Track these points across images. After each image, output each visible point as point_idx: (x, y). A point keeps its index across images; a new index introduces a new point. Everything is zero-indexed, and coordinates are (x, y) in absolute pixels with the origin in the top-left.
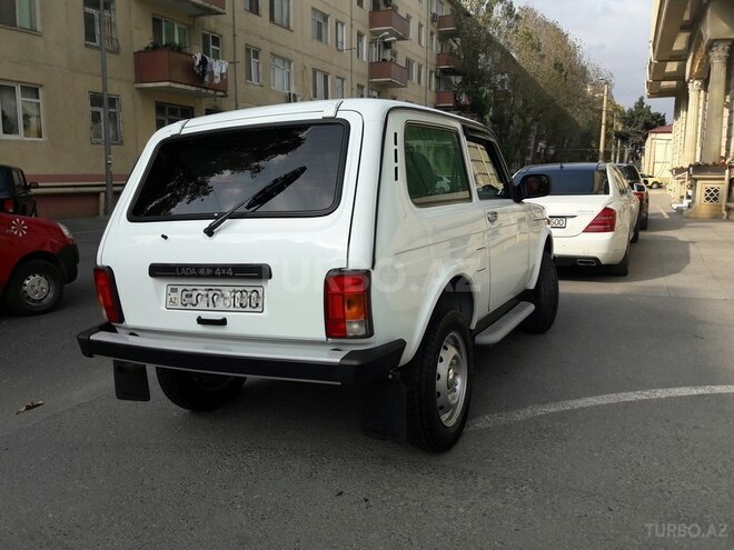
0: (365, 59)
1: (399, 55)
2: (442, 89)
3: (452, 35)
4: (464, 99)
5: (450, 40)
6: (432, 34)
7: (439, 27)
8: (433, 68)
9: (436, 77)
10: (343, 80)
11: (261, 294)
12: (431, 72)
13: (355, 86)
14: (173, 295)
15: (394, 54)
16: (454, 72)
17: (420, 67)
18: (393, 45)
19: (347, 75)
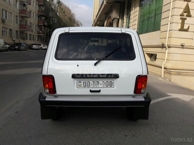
0: (18, 8)
1: (27, 9)
2: (39, 20)
3: (42, 6)
4: (46, 24)
5: (42, 7)
6: (37, 4)
7: (38, 3)
8: (37, 14)
9: (38, 16)
10: (11, 13)
11: (113, 82)
12: (36, 15)
13: (15, 16)
14: (80, 84)
15: (26, 8)
16: (43, 16)
17: (33, 13)
18: (26, 6)
19: (13, 13)
